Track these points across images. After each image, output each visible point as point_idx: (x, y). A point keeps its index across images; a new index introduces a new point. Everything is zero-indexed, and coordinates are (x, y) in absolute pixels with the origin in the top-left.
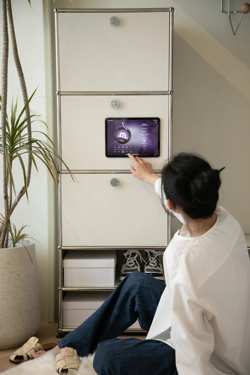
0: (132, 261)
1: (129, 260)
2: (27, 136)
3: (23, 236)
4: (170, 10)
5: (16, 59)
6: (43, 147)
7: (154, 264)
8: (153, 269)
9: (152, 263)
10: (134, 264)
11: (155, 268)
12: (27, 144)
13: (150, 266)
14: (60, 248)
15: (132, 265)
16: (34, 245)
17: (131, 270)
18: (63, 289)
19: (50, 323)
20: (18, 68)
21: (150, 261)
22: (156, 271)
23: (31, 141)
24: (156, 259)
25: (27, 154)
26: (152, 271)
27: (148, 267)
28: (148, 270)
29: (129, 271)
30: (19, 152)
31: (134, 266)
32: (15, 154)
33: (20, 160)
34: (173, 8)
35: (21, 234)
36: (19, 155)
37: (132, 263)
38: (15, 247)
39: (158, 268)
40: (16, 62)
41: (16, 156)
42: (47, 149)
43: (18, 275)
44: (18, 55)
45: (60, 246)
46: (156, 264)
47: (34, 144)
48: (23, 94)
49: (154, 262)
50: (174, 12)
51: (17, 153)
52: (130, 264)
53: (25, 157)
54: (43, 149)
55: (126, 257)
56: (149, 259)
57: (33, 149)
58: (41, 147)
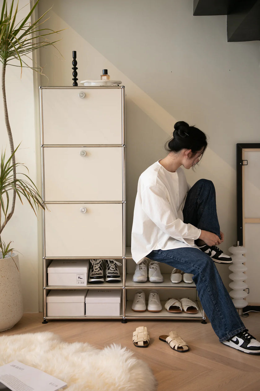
0: (97, 267)
1: (95, 267)
2: (13, 177)
3: (11, 250)
4: (122, 87)
5: (7, 123)
6: (24, 185)
7: (114, 269)
8: (113, 273)
9: (112, 268)
10: (99, 269)
11: (114, 272)
12: (12, 183)
13: (111, 270)
14: (44, 258)
15: (98, 270)
16: (17, 256)
17: (97, 274)
18: (47, 288)
19: (40, 312)
20: (8, 129)
21: (110, 267)
22: (115, 274)
23: (16, 180)
24: (114, 264)
25: (12, 191)
26: (112, 274)
27: (109, 271)
28: (109, 273)
29: (95, 275)
30: (6, 189)
31: (99, 271)
32: (3, 190)
33: (7, 194)
34: (124, 86)
35: (9, 248)
36: (6, 191)
37: (97, 269)
38: (5, 259)
39: (116, 271)
40: (7, 125)
41: (4, 192)
42: (27, 187)
43: (8, 279)
44: (8, 120)
45: (44, 256)
46: (114, 268)
47: (17, 183)
48: (11, 148)
49: (114, 267)
50: (125, 89)
51: (5, 190)
52: (96, 269)
53: (11, 193)
54: (24, 187)
55: (93, 264)
56: (109, 265)
57: (17, 186)
58: (22, 185)
